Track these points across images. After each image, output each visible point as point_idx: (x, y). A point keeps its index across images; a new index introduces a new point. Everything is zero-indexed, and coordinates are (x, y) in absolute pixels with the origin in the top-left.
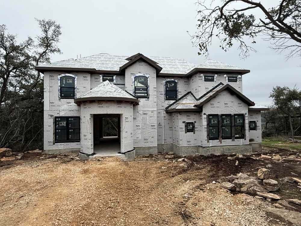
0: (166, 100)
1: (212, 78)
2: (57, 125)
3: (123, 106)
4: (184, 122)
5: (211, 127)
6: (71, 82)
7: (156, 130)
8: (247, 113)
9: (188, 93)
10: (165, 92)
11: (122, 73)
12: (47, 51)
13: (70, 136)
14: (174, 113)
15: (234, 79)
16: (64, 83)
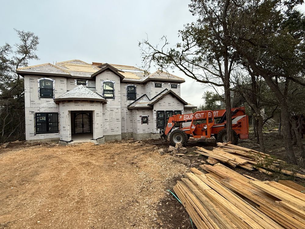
0: (128, 100)
1: (160, 85)
2: (38, 120)
3: (95, 104)
4: (140, 116)
5: (159, 119)
6: (49, 84)
7: (120, 122)
8: (183, 110)
9: (144, 95)
10: (127, 94)
11: (93, 79)
12: (26, 57)
13: (50, 128)
14: (133, 110)
15: (175, 86)
16: (43, 85)
